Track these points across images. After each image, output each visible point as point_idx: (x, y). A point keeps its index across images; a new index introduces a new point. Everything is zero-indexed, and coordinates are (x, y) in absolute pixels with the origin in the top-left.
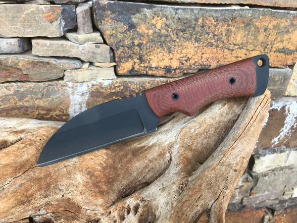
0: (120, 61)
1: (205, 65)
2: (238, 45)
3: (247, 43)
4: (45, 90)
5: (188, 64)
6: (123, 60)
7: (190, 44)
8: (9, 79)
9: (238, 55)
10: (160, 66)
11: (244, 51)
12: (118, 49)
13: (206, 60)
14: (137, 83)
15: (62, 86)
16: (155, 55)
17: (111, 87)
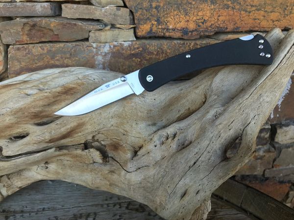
0: (139, 24)
1: (221, 28)
2: (256, 6)
3: (265, 4)
4: (72, 50)
5: (204, 26)
6: (142, 22)
7: (206, 6)
8: (43, 40)
9: (256, 16)
10: (177, 28)
11: (262, 13)
12: (137, 11)
13: (223, 22)
14: (155, 45)
15: (87, 46)
16: (172, 17)
17: (131, 48)
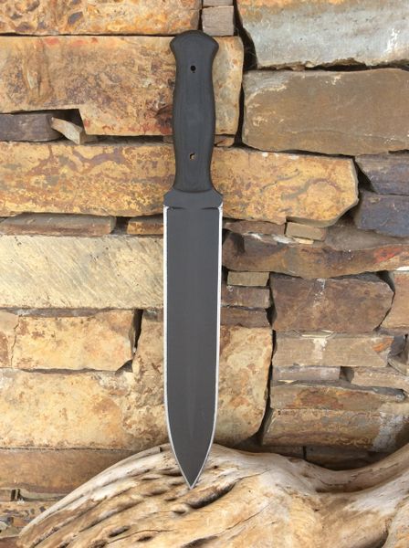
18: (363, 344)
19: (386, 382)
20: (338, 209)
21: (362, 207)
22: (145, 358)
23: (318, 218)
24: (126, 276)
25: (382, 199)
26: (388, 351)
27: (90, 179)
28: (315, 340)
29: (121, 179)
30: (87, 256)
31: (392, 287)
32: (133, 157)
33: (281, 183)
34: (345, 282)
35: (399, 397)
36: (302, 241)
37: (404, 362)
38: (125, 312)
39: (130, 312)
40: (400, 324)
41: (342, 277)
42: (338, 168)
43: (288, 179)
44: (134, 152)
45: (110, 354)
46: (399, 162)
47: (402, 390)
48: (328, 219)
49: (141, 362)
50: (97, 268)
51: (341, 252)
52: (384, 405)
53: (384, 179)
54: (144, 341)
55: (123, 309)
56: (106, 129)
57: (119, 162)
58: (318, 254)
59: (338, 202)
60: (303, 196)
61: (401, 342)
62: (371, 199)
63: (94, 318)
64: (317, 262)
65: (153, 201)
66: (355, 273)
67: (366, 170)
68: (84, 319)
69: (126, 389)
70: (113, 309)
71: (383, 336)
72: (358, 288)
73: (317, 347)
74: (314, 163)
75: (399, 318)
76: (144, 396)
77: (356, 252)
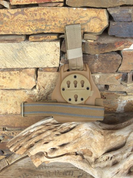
18: (112, 77)
19: (120, 89)
20: (101, 28)
21: (110, 27)
22: (40, 85)
23: (94, 31)
24: (31, 56)
25: (117, 24)
26: (121, 79)
27: (14, 22)
28: (96, 76)
29: (25, 21)
30: (16, 50)
31: (122, 56)
32: (28, 12)
33: (81, 19)
34: (105, 55)
35: (124, 94)
36: (90, 41)
37: (126, 82)
38: (32, 69)
39: (33, 69)
40: (124, 69)
41: (104, 53)
42: (101, 13)
43: (83, 17)
44: (28, 10)
45: (29, 84)
46: (123, 9)
47: (126, 92)
48: (98, 32)
49: (39, 86)
50: (20, 53)
51: (103, 44)
52: (119, 97)
53: (118, 16)
54: (39, 79)
55: (31, 68)
56: (18, 2)
57: (23, 14)
58: (95, 45)
59: (101, 25)
60: (89, 24)
61: (125, 76)
62: (113, 24)
63: (22, 71)
64: (95, 48)
65: (37, 28)
66: (108, 52)
67: (111, 13)
68: (18, 72)
69: (35, 95)
70: (28, 68)
71: (119, 74)
72: (110, 57)
73: (96, 78)
74: (92, 11)
75: (124, 67)
76: (41, 97)
77: (108, 44)
